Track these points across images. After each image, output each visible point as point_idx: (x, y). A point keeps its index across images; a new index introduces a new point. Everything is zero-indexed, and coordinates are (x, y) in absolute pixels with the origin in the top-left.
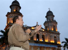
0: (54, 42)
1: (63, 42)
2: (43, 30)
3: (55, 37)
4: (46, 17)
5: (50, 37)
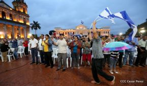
0: (23, 22)
1: (31, 24)
2: (11, 9)
3: (24, 19)
5: (20, 17)
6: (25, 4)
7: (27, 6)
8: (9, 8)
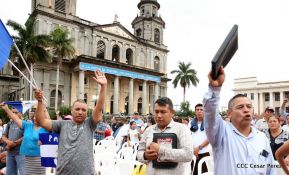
0: (153, 68)
3: (157, 58)
4: (139, 6)
6: (160, 19)
7: (163, 24)
8: (127, 36)
